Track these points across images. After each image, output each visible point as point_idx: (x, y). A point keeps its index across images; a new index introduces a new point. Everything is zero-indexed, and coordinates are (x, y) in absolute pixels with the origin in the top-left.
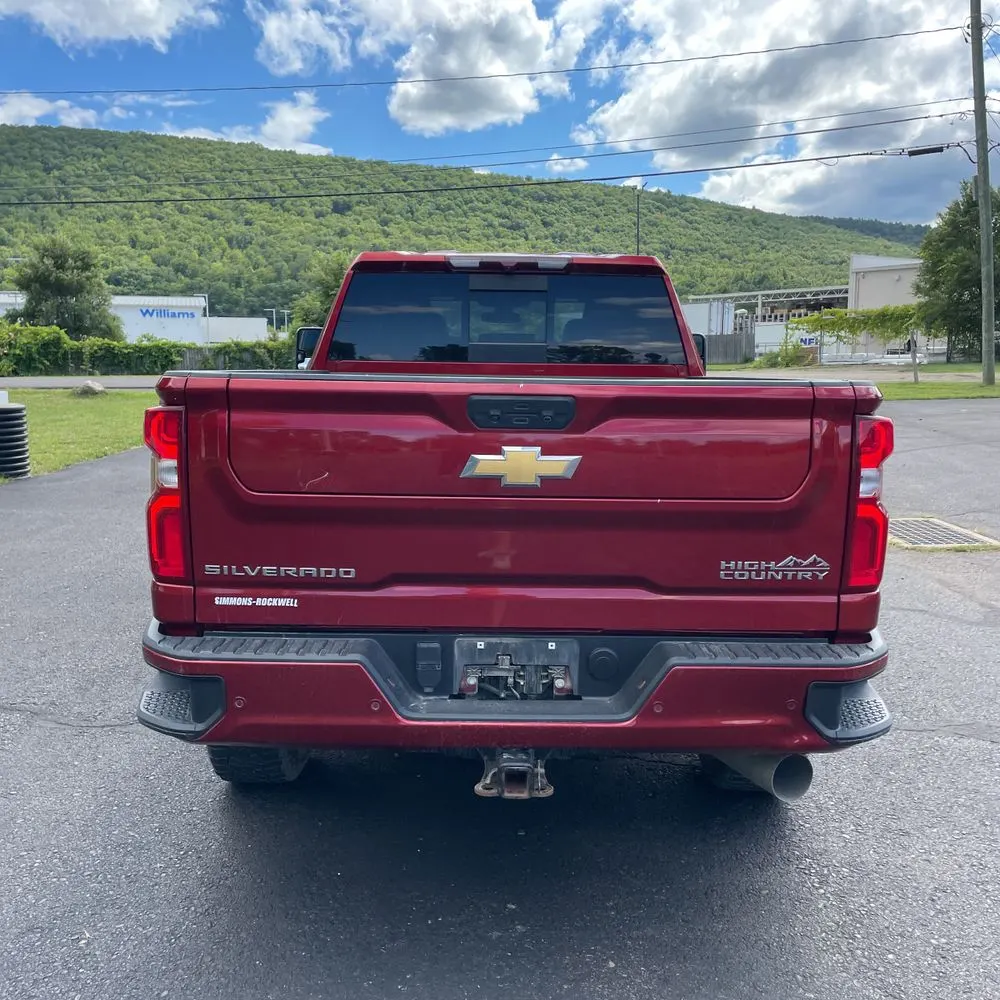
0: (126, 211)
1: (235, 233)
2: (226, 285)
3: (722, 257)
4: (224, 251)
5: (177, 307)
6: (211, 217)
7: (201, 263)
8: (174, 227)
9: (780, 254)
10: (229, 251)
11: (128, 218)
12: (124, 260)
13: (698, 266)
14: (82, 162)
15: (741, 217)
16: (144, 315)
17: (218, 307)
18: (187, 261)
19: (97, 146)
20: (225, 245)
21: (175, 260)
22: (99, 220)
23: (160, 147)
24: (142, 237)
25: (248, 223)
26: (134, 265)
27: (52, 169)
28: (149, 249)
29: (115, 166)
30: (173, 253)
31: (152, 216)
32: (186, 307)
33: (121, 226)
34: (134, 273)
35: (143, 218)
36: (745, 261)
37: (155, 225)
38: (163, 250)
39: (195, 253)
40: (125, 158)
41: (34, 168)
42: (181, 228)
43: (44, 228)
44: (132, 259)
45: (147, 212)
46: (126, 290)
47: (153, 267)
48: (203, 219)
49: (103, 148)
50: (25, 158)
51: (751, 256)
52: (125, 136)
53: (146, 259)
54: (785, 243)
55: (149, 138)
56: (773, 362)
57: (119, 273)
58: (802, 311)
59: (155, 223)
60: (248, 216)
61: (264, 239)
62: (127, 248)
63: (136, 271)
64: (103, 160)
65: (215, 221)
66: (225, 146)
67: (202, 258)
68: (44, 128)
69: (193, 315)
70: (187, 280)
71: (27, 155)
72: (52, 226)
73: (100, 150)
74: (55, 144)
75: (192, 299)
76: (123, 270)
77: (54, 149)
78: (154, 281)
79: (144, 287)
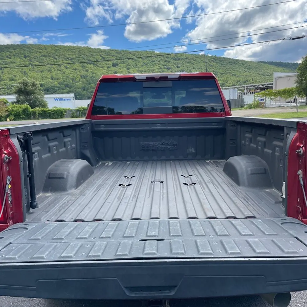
0: (50, 69)
1: (82, 74)
2: (80, 90)
3: (233, 75)
4: (80, 79)
5: (65, 97)
6: (75, 69)
7: (73, 84)
8: (64, 73)
9: (251, 73)
10: (81, 79)
11: (50, 71)
12: (49, 83)
13: (226, 78)
14: (36, 54)
15: (238, 62)
16: (55, 100)
17: (77, 97)
18: (69, 83)
19: (40, 49)
20: (80, 78)
21: (65, 83)
22: (42, 72)
23: (60, 49)
24: (55, 76)
25: (87, 71)
26: (52, 85)
27: (27, 57)
28: (57, 80)
29: (46, 55)
30: (64, 81)
31: (58, 70)
32: (68, 97)
33: (48, 73)
34: (52, 87)
35: (55, 71)
36: (240, 76)
37: (59, 73)
38: (61, 80)
39: (71, 80)
40: (49, 53)
41: (21, 57)
42: (66, 73)
43: (25, 75)
44: (52, 83)
45: (56, 69)
46: (50, 93)
47: (58, 85)
48: (73, 70)
49: (42, 50)
50: (19, 54)
51: (242, 74)
52: (49, 46)
53: (56, 83)
54: (252, 70)
55: (55, 46)
56: (250, 107)
58: (259, 91)
59: (59, 72)
60: (87, 69)
61: (91, 75)
62: (50, 80)
63: (53, 87)
64: (42, 53)
65: (77, 71)
66: (78, 48)
67: (73, 82)
68: (23, 45)
69: (70, 100)
70: (69, 89)
71: (19, 53)
72: (27, 74)
73: (41, 51)
75: (70, 95)
76: (49, 87)
77: (27, 51)
78: (59, 90)
79: (56, 92)
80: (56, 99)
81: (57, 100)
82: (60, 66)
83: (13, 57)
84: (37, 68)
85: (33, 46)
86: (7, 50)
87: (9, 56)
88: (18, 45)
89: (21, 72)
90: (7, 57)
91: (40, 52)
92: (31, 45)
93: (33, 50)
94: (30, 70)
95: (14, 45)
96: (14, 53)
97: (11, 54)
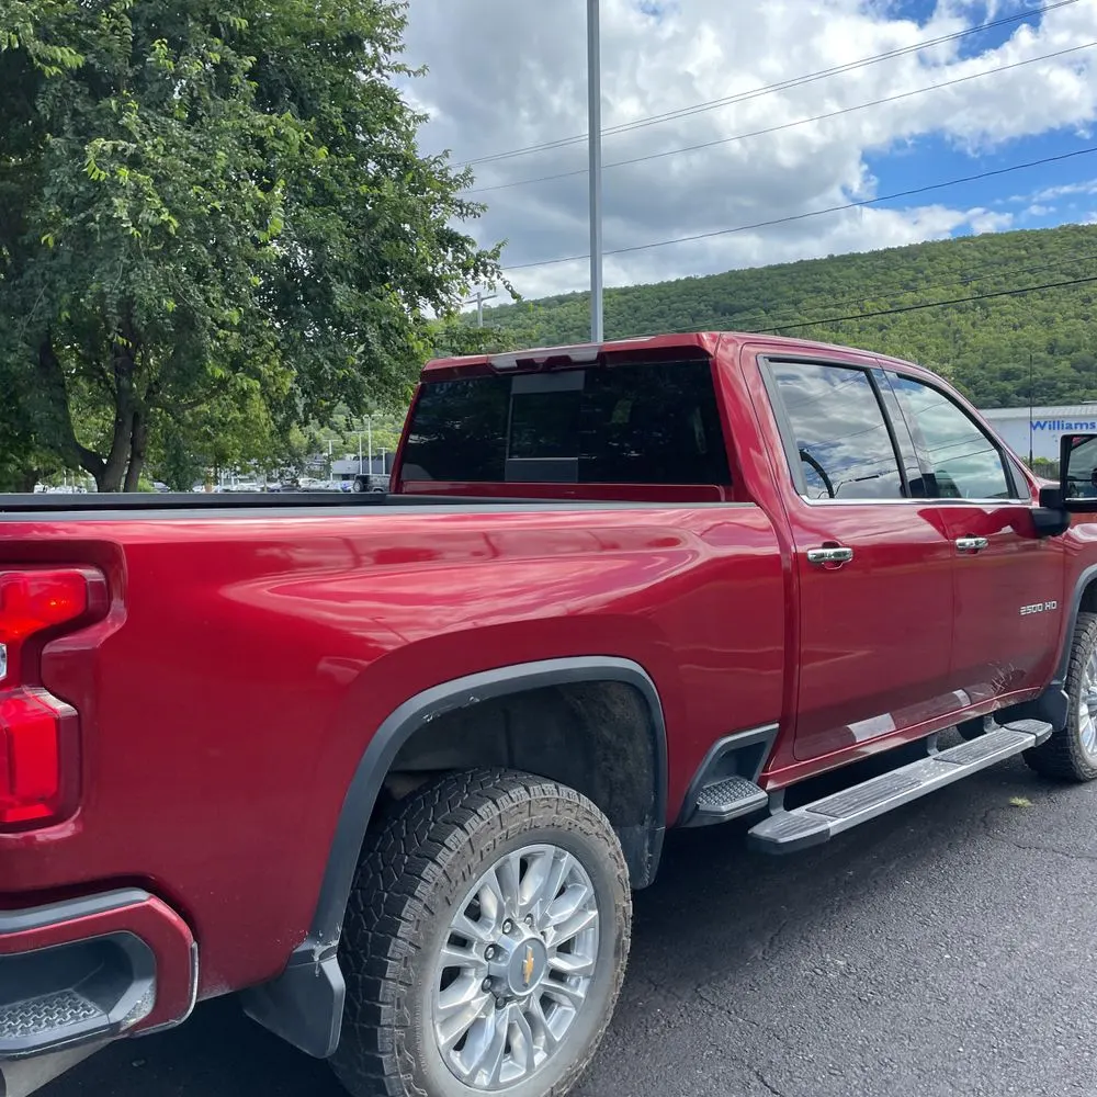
0: (1047, 314)
5: (1074, 417)
11: (1048, 322)
12: (1039, 368)
14: (1004, 268)
16: (1034, 427)
19: (1019, 249)
22: (1015, 328)
24: (1063, 340)
26: (1050, 372)
27: (970, 280)
28: (1069, 353)
29: (1039, 267)
31: (1077, 316)
32: (1081, 417)
33: (1039, 331)
34: (1047, 381)
35: (1065, 319)
37: (1079, 326)
38: (1084, 353)
40: (1050, 256)
41: (951, 282)
43: (956, 342)
44: (1048, 366)
45: (1071, 313)
46: (1037, 401)
47: (1073, 373)
49: (1026, 249)
50: (943, 273)
52: (1054, 233)
53: (1065, 364)
55: (1077, 229)
57: (1031, 383)
59: (1080, 324)
62: (1042, 355)
63: (1052, 378)
64: (1026, 262)
68: (964, 239)
71: (946, 269)
72: (962, 338)
73: (1023, 252)
74: (976, 254)
76: (1036, 380)
77: (974, 259)
78: (1071, 389)
79: (1059, 397)
80: (1038, 423)
81: (1042, 428)
82: (1089, 300)
83: (923, 285)
84: (1002, 315)
85: (996, 240)
86: (908, 262)
87: (912, 284)
88: (945, 242)
89: (943, 332)
90: (906, 287)
91: (1020, 259)
92: (986, 236)
93: (995, 253)
94: (973, 325)
95: (933, 244)
96: (929, 272)
97: (920, 275)
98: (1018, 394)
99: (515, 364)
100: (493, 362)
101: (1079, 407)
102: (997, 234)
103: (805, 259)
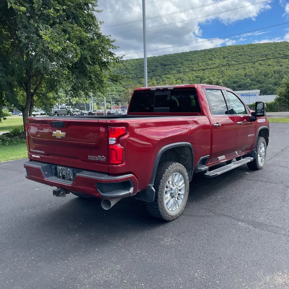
0: (244, 67)
1: (276, 69)
2: (271, 85)
4: (272, 75)
6: (269, 65)
7: (265, 79)
8: (258, 70)
10: (274, 75)
11: (245, 69)
12: (242, 80)
14: (234, 54)
17: (268, 92)
18: (261, 79)
19: (238, 50)
20: (273, 73)
21: (257, 79)
22: (236, 70)
23: (255, 47)
24: (248, 73)
25: (281, 66)
26: (245, 82)
27: (225, 58)
28: (250, 77)
29: (242, 54)
30: (257, 77)
31: (252, 67)
32: (254, 93)
33: (242, 71)
34: (245, 84)
35: (249, 68)
37: (252, 70)
38: (253, 77)
39: (263, 76)
40: (245, 52)
41: (221, 58)
42: (260, 70)
43: (222, 74)
44: (244, 80)
45: (250, 66)
47: (250, 82)
48: (267, 66)
52: (246, 46)
53: (249, 80)
55: (252, 45)
57: (240, 84)
59: (252, 69)
60: (281, 64)
61: (285, 70)
62: (243, 77)
63: (246, 83)
64: (239, 53)
65: (271, 66)
66: (275, 44)
67: (265, 78)
68: (224, 47)
69: (256, 95)
70: (260, 85)
71: (219, 55)
72: (224, 73)
73: (238, 51)
74: (227, 51)
76: (242, 83)
77: (226, 52)
78: (250, 86)
79: (247, 88)
80: (243, 95)
81: (243, 96)
82: (255, 63)
83: (214, 59)
84: (233, 67)
85: (232, 47)
86: (210, 53)
87: (211, 58)
88: (219, 48)
89: (219, 71)
90: (210, 59)
91: (238, 52)
92: (229, 46)
93: (231, 51)
94: (226, 69)
95: (216, 48)
96: (215, 55)
97: (213, 56)
98: (237, 87)
99: (156, 89)
100: (151, 89)
101: (252, 91)
102: (232, 46)
103: (184, 52)
